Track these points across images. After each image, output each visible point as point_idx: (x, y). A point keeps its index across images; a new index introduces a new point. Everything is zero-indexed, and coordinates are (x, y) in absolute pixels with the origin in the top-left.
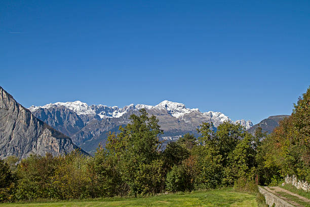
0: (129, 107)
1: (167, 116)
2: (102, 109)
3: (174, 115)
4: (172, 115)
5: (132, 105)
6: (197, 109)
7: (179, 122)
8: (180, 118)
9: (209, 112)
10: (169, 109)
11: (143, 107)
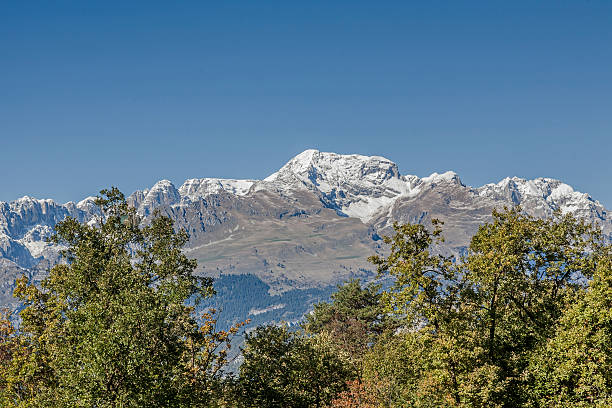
0: (149, 194)
1: (322, 219)
2: (33, 215)
3: (352, 211)
4: (344, 210)
5: (166, 183)
6: (449, 175)
7: (375, 238)
8: (381, 218)
9: (504, 183)
10: (325, 187)
11: (214, 189)
